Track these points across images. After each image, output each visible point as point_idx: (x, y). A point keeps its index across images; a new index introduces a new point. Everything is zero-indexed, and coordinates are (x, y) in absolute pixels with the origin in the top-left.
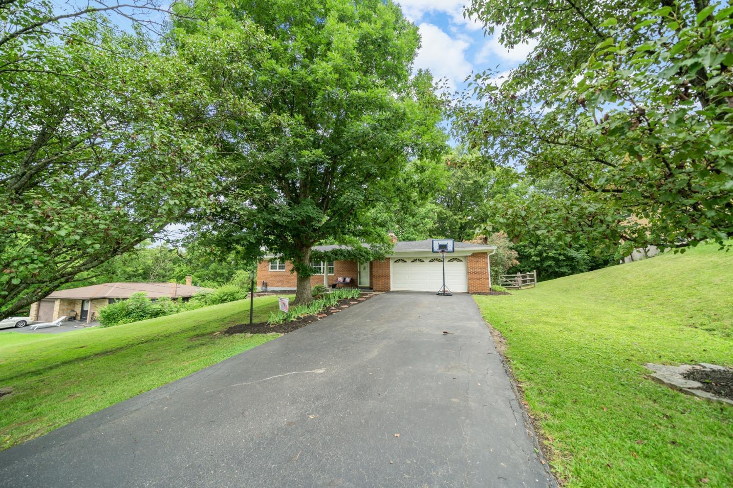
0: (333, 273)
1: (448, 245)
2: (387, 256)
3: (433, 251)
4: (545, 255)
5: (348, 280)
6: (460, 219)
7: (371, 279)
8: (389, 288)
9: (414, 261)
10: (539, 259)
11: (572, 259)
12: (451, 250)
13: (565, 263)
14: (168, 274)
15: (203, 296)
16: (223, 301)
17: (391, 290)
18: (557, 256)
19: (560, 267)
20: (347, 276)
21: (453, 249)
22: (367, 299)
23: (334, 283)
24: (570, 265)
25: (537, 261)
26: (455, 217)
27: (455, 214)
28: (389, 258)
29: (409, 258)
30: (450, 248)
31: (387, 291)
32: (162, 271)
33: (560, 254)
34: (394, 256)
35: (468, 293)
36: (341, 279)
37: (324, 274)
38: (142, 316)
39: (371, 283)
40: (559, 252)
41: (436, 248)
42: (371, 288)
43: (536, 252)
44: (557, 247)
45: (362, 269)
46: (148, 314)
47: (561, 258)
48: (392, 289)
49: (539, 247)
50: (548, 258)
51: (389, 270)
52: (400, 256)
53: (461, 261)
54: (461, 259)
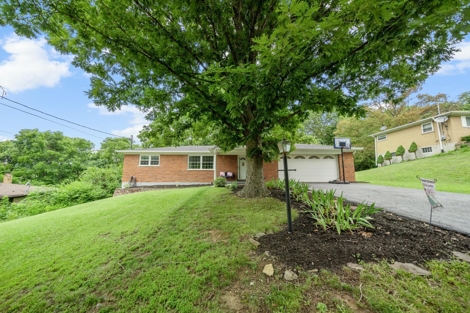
0: (212, 167)
3: (335, 148)
5: (230, 174)
20: (229, 171)
36: (222, 174)
41: (337, 145)
45: (241, 165)
53: (333, 158)
54: (333, 157)
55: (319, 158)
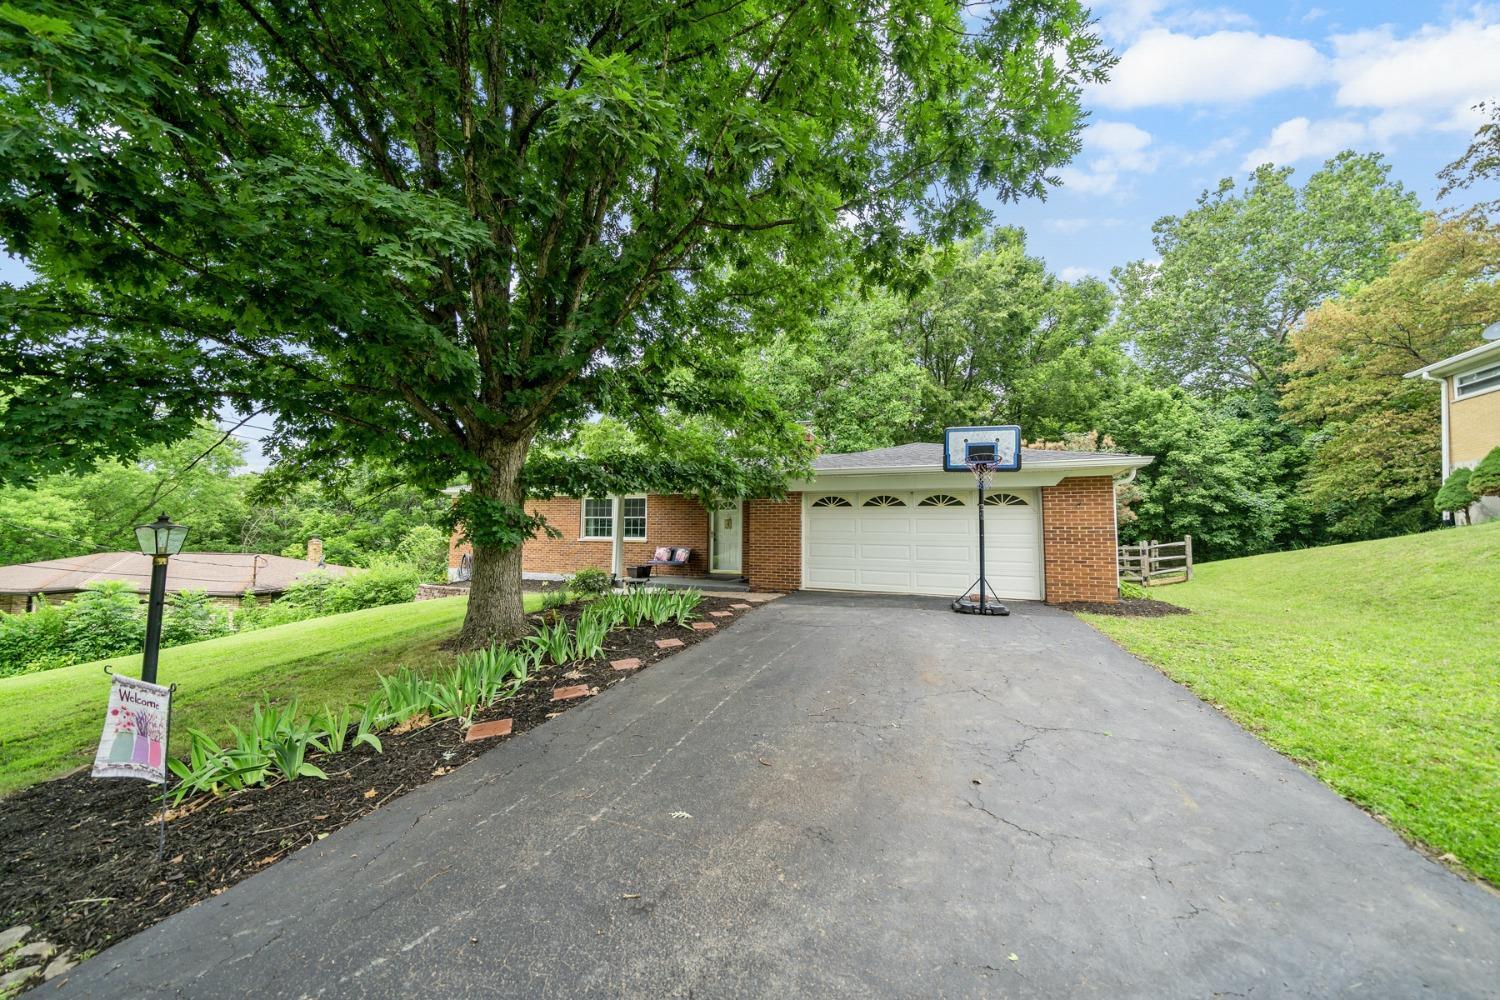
0: (642, 533)
1: (1001, 447)
2: (793, 486)
3: (947, 468)
4: (1177, 498)
5: (682, 555)
6: (972, 409)
7: (746, 553)
8: (798, 581)
9: (873, 503)
10: (1160, 509)
11: (1244, 511)
12: (1010, 461)
13: (1227, 523)
14: (286, 532)
15: (317, 590)
16: (362, 602)
17: (803, 587)
18: (1208, 502)
19: (1210, 531)
20: (680, 545)
21: (1018, 458)
22: (723, 624)
23: (644, 562)
24: (1240, 527)
25: (1156, 516)
26: (960, 404)
27: (958, 398)
28: (799, 494)
29: (857, 493)
30: (1006, 454)
31: (792, 591)
32: (272, 526)
33: (1217, 498)
34: (814, 486)
35: (1045, 602)
36: (662, 553)
37: (613, 538)
38: (111, 648)
39: (746, 564)
40: (1213, 492)
41: (958, 458)
42: (744, 580)
43: (1155, 493)
44: (1211, 481)
45: (722, 524)
46: (128, 641)
47: (1219, 507)
48: (806, 583)
49: (1164, 481)
50: (1185, 507)
51: (798, 528)
52: (832, 488)
53: (1022, 503)
54: (1022, 497)
55: (960, 503)
